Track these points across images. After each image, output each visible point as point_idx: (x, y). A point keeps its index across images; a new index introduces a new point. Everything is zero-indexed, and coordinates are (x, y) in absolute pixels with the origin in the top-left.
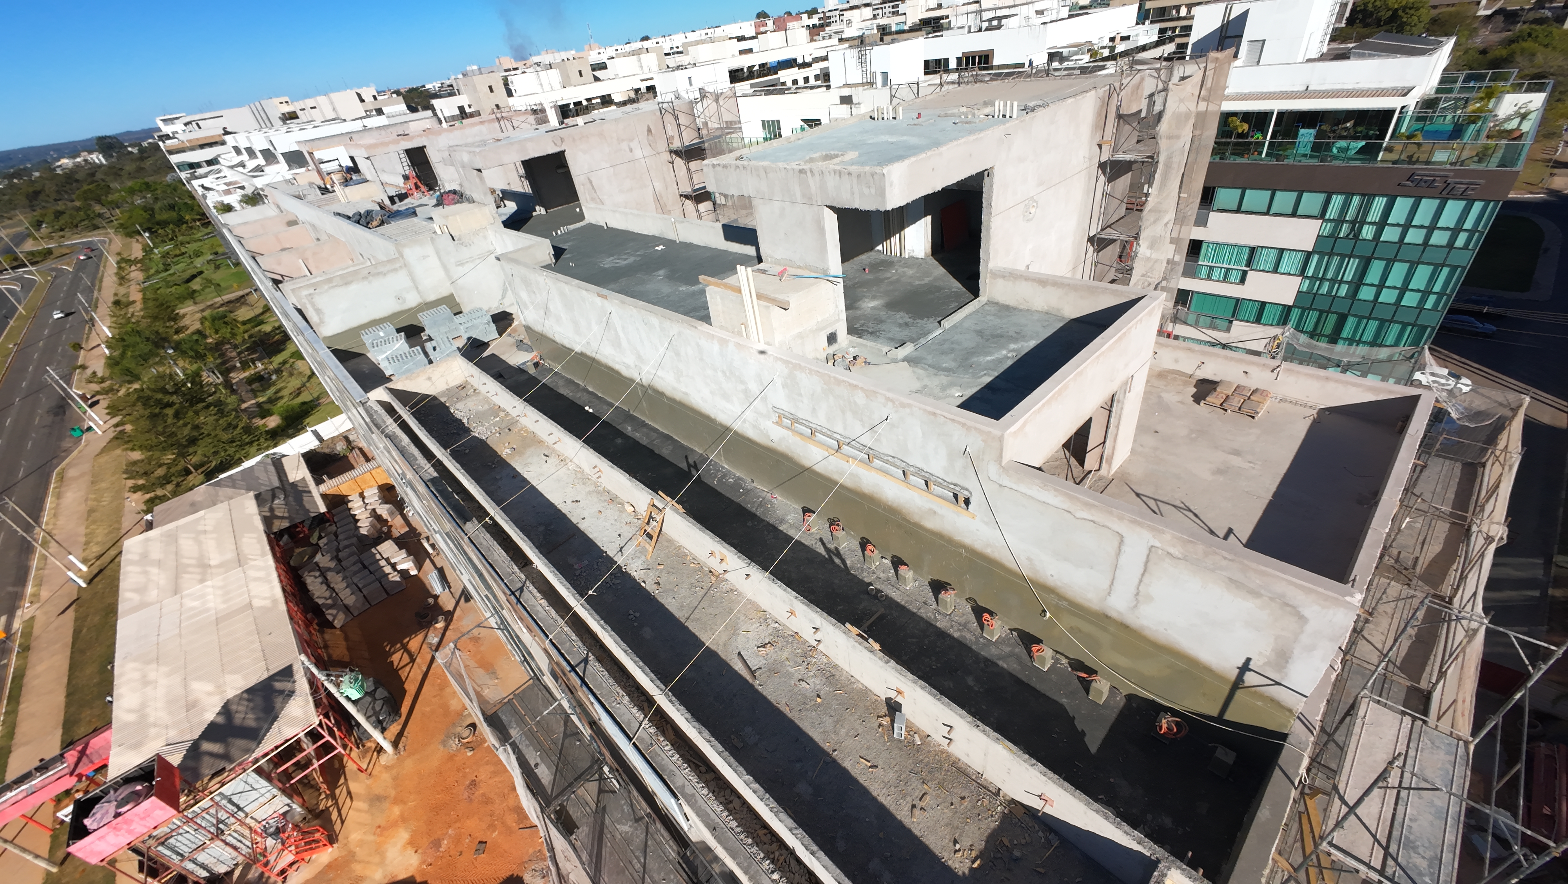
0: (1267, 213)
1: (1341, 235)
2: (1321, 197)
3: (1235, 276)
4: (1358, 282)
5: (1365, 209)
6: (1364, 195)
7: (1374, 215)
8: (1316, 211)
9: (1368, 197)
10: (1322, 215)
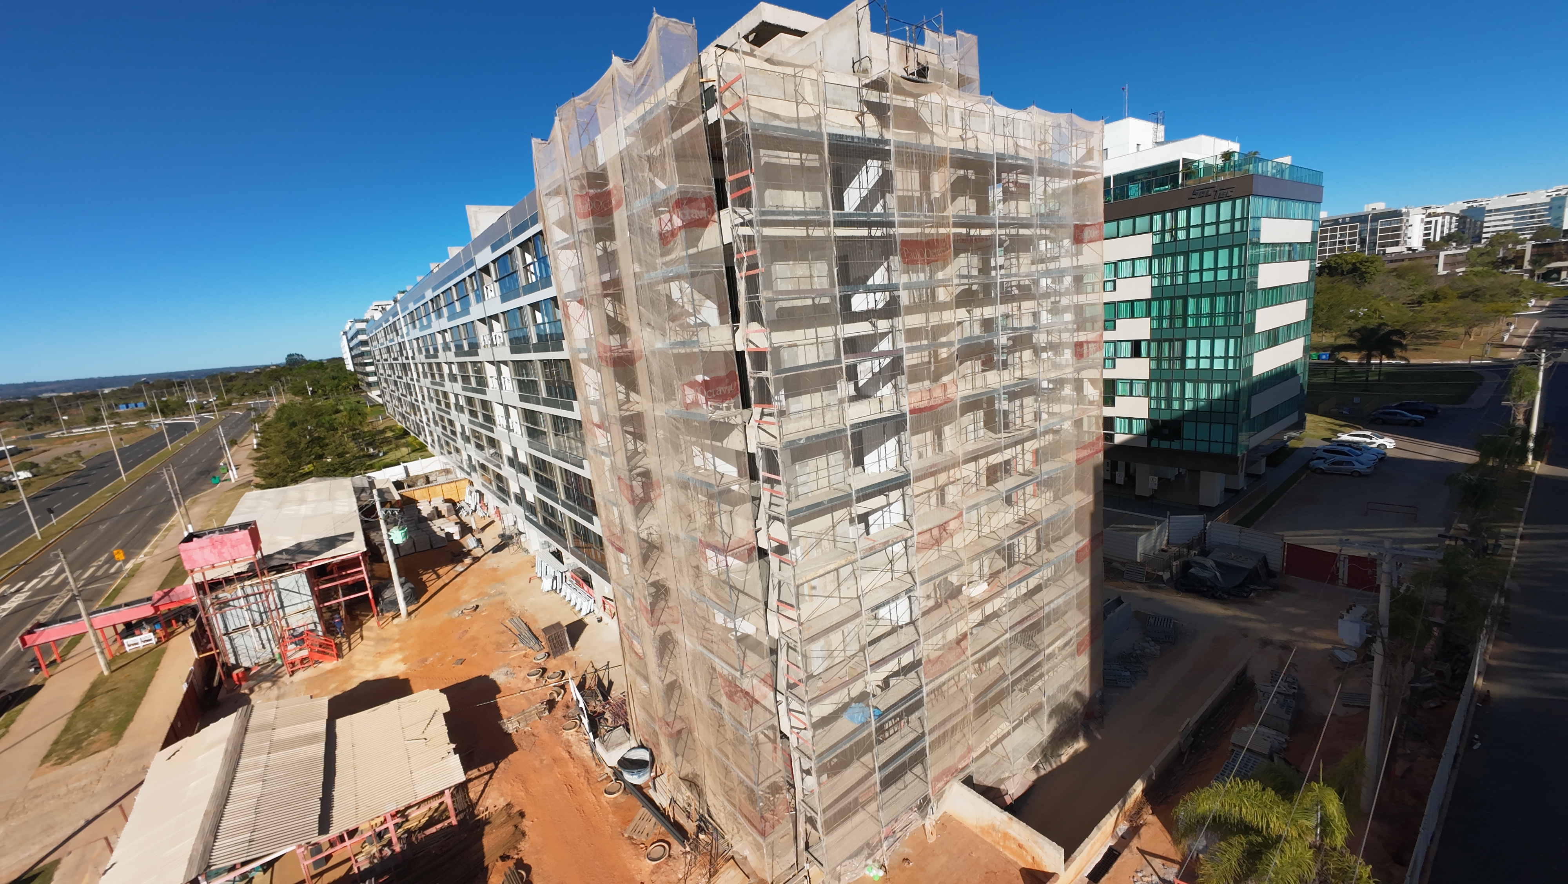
0: (1118, 237)
1: (1167, 240)
2: (1147, 219)
3: (1109, 286)
4: (1187, 272)
5: (1175, 220)
6: (1171, 211)
7: (1182, 222)
8: (1147, 228)
9: (1175, 211)
10: (1151, 230)
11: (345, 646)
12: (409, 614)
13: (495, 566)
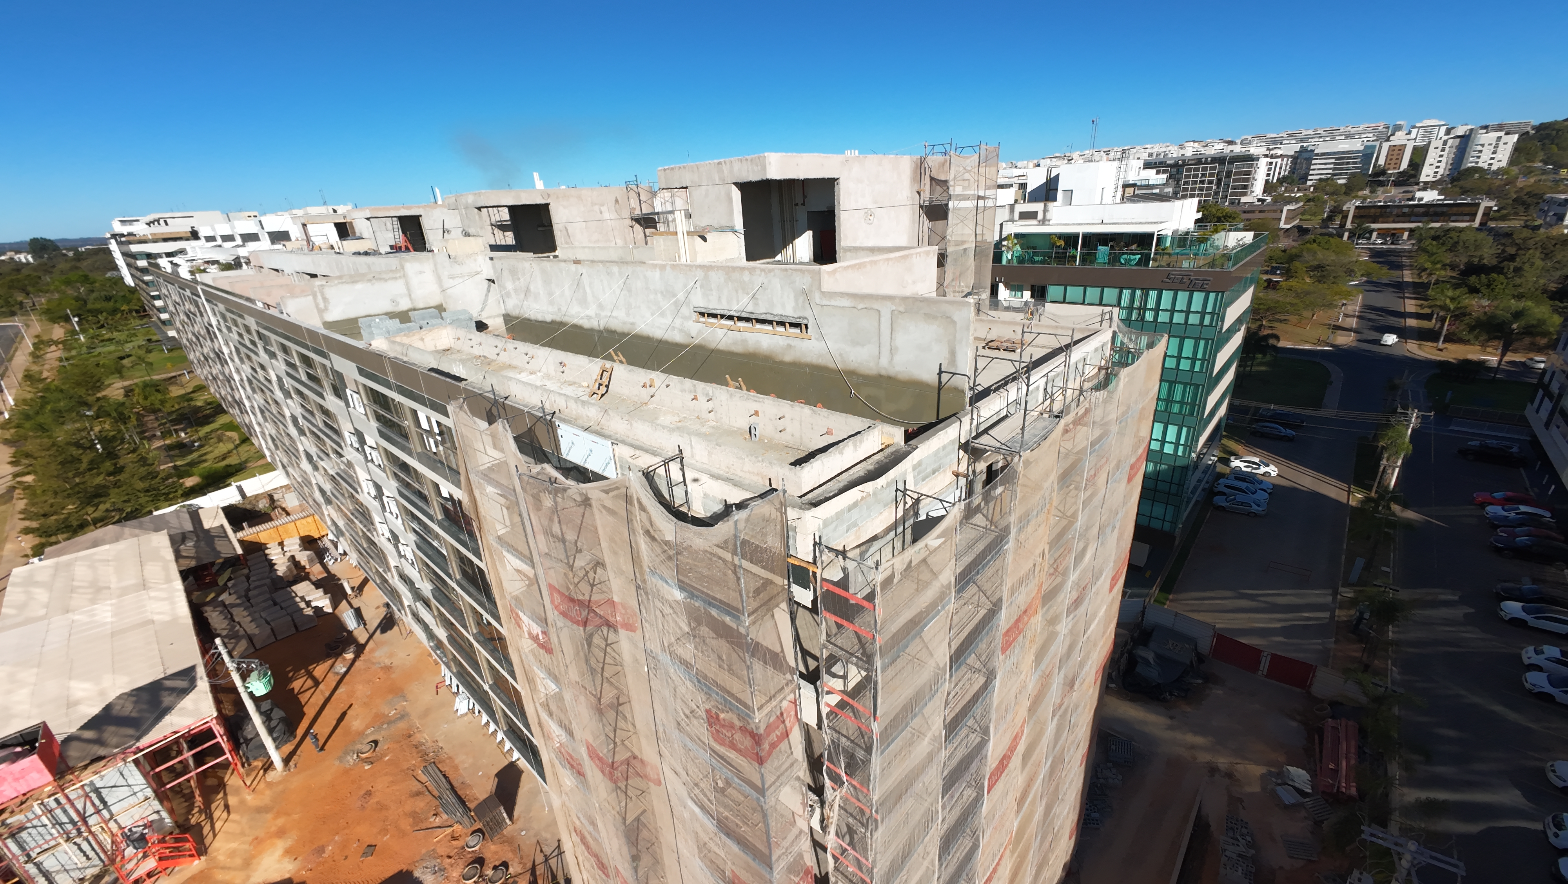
1: (1133, 318)
2: (1116, 291)
5: (1144, 299)
6: (1142, 289)
7: (1151, 303)
8: (1115, 302)
9: (1146, 291)
10: (1118, 304)
11: (207, 829)
12: (287, 761)
13: (387, 662)
